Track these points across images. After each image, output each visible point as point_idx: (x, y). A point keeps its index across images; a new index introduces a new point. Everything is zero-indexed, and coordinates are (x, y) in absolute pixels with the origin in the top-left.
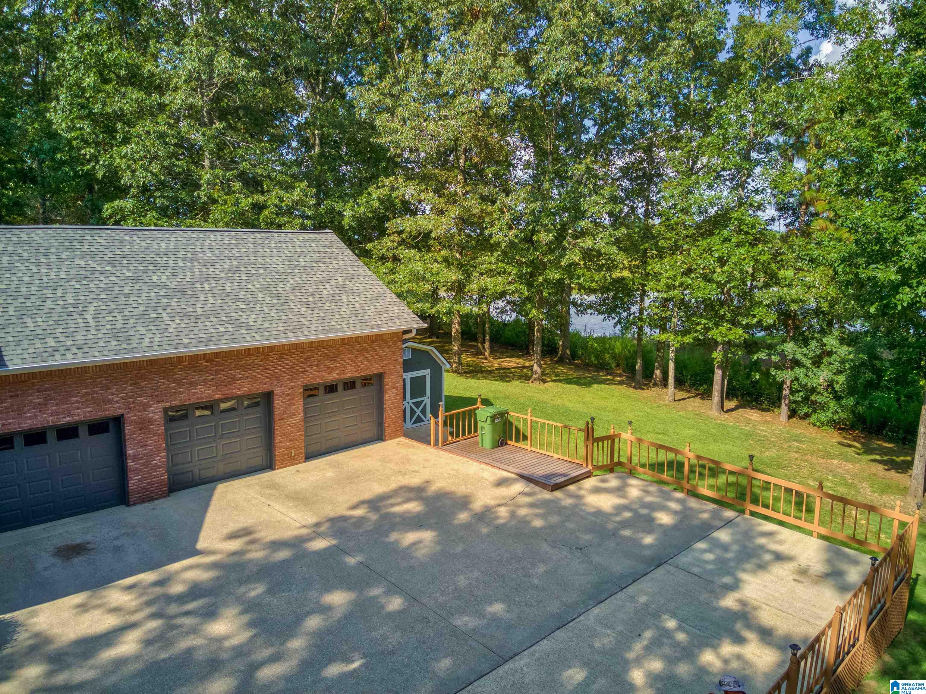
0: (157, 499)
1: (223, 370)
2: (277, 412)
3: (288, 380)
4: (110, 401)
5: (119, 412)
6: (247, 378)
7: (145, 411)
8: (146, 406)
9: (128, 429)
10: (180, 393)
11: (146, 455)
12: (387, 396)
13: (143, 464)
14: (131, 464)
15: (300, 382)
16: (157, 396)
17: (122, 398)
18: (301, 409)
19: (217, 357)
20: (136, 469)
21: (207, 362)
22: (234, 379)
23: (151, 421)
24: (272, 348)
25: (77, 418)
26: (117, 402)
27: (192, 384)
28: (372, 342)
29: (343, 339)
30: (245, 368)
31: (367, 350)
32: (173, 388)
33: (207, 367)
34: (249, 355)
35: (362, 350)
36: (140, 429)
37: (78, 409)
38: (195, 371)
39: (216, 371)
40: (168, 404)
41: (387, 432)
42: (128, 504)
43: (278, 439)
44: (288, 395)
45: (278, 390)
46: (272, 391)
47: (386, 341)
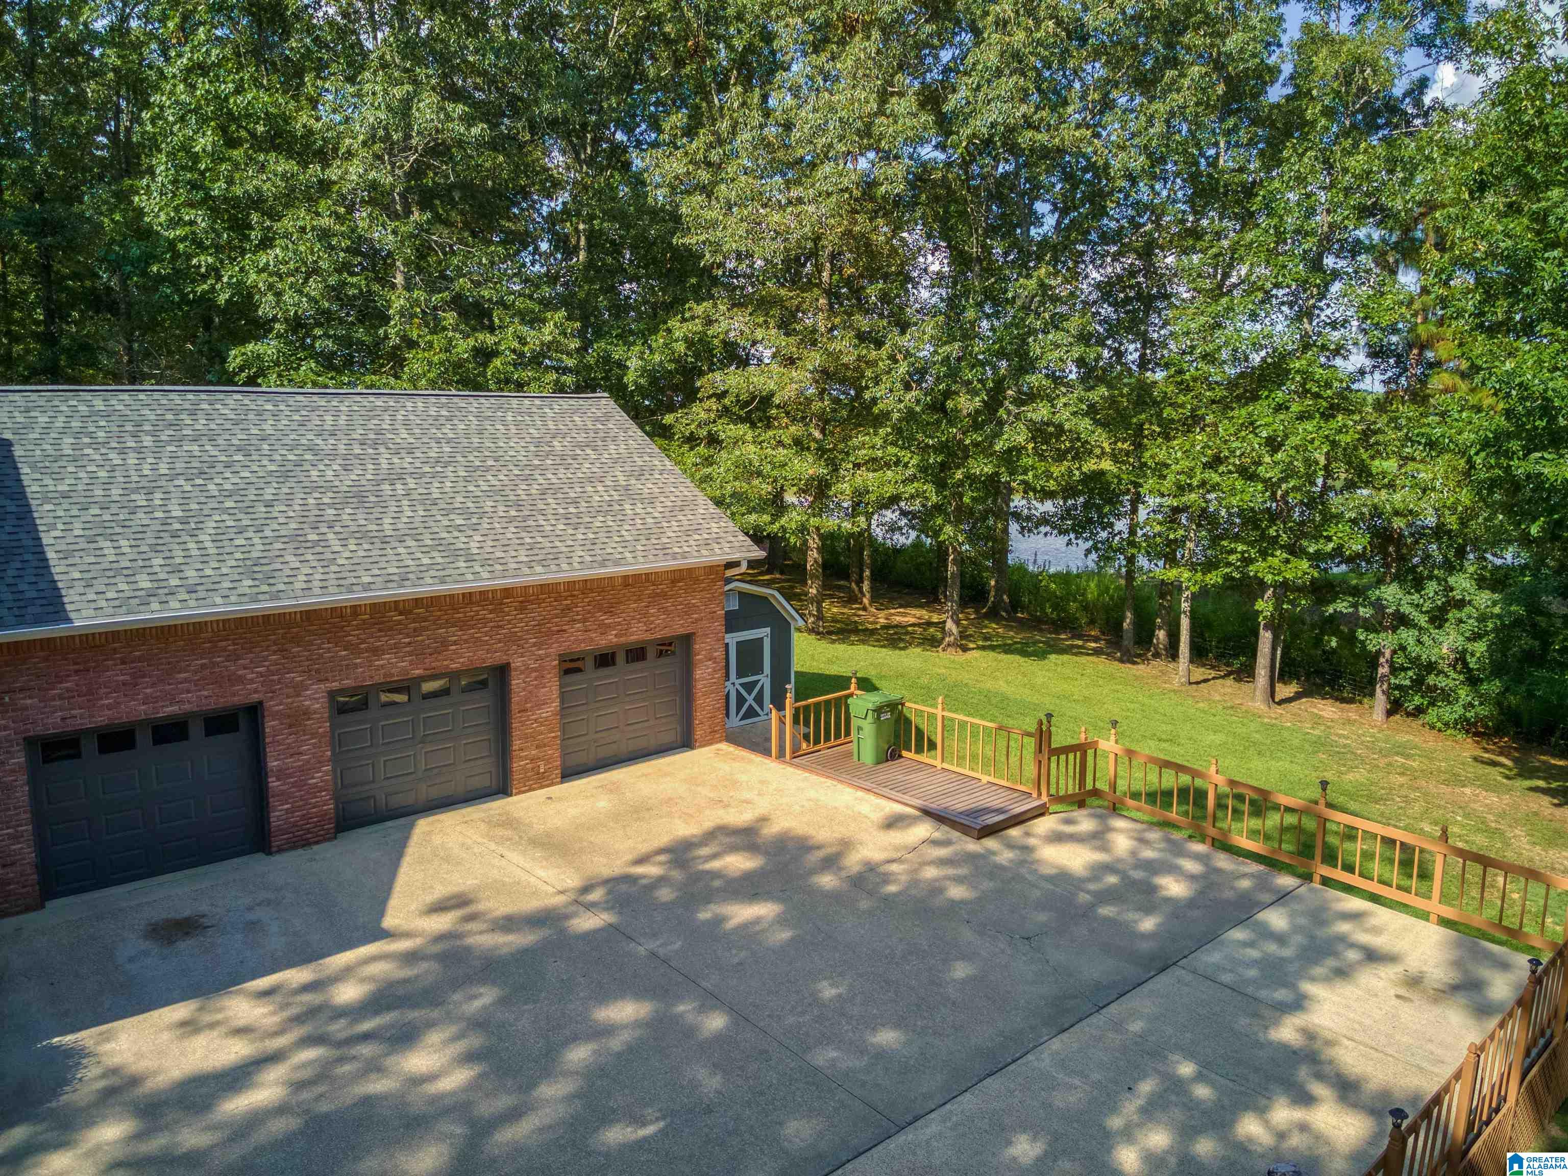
0: (317, 843)
1: (427, 629)
2: (515, 699)
3: (534, 645)
4: (241, 680)
5: (255, 697)
6: (466, 641)
7: (298, 695)
8: (299, 689)
9: (270, 725)
10: (356, 666)
11: (301, 769)
12: (698, 673)
13: (294, 785)
14: (274, 783)
15: (555, 649)
16: (318, 671)
17: (261, 674)
18: (555, 694)
19: (417, 607)
20: (283, 793)
21: (401, 614)
22: (445, 644)
23: (307, 713)
24: (507, 592)
25: (187, 707)
26: (252, 681)
27: (376, 652)
28: (674, 582)
29: (626, 577)
30: (463, 625)
31: (664, 595)
32: (344, 658)
33: (399, 622)
34: (471, 603)
35: (658, 595)
36: (290, 726)
37: (188, 692)
38: (380, 630)
39: (415, 630)
40: (335, 685)
41: (698, 733)
42: (270, 853)
43: (516, 744)
44: (535, 670)
45: (517, 662)
46: (508, 664)
47: (697, 581)
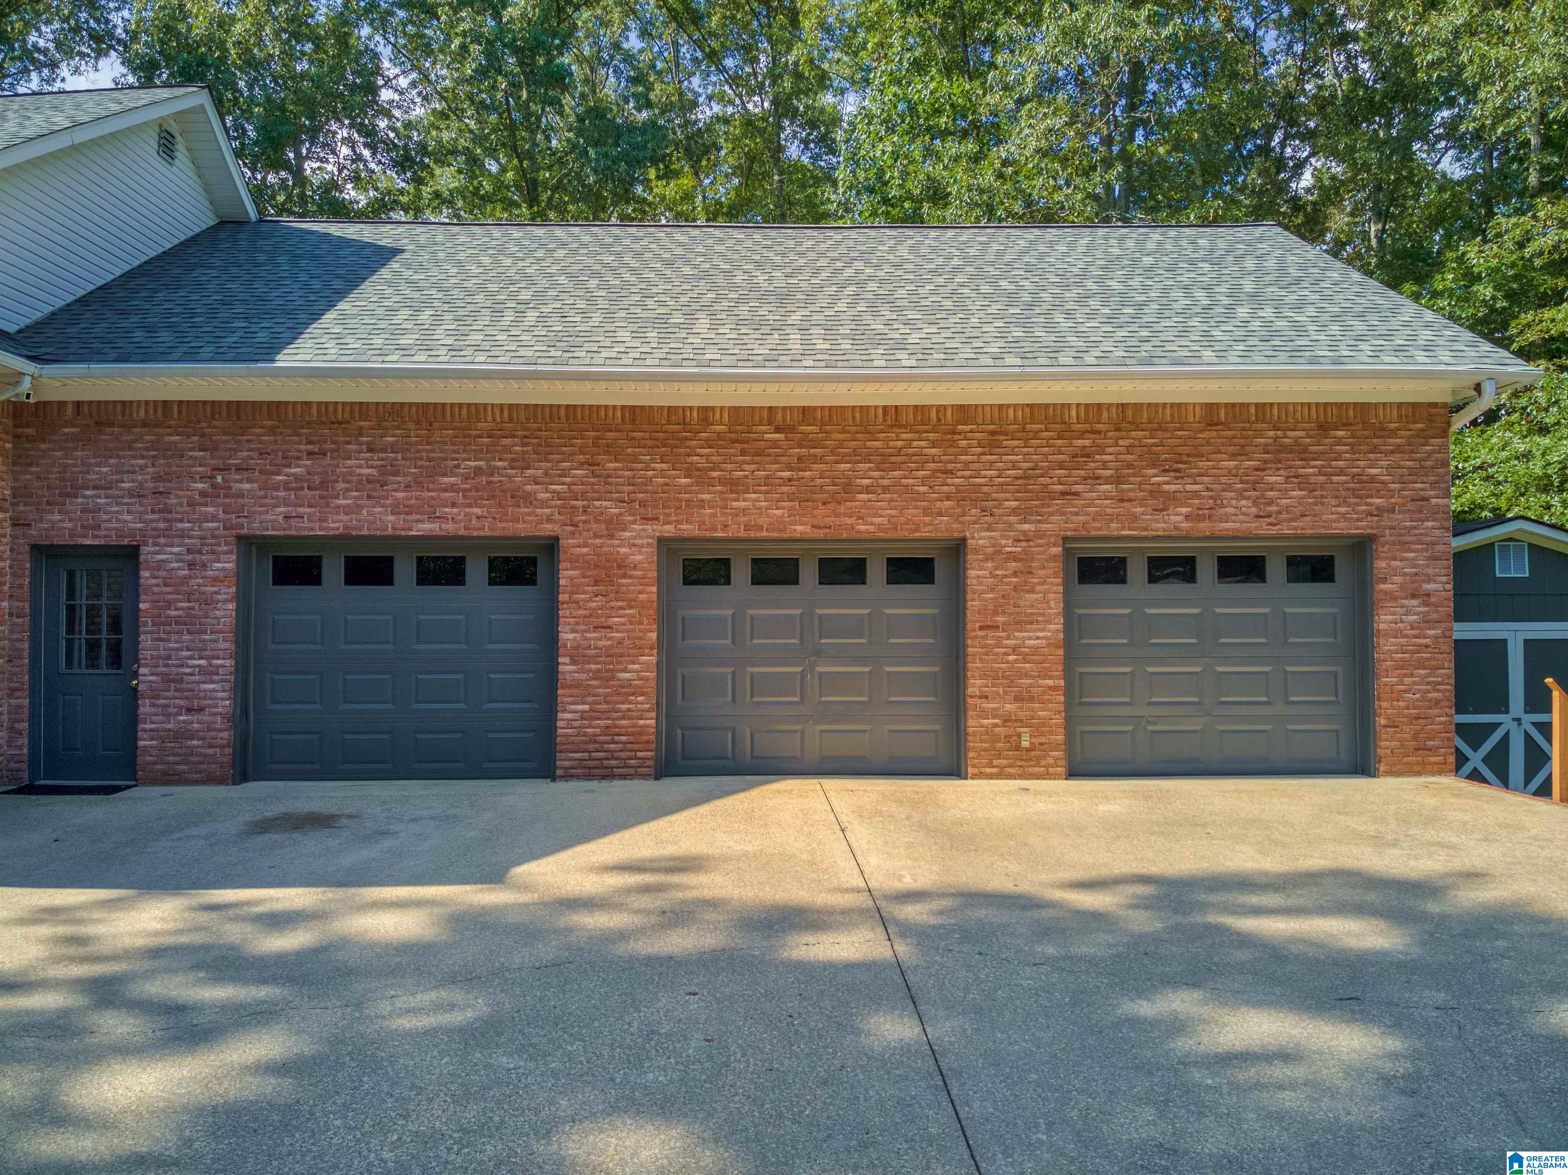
0: (624, 777)
1: (820, 460)
2: (973, 604)
3: (1014, 511)
4: (529, 499)
5: (549, 529)
6: (886, 489)
7: (611, 537)
8: (613, 526)
9: (566, 575)
10: (702, 504)
11: (608, 653)
12: (1384, 620)
13: (596, 675)
14: (566, 667)
15: (1054, 525)
16: (643, 504)
17: (558, 495)
18: (1055, 606)
19: (803, 422)
20: (577, 685)
21: (778, 430)
22: (849, 488)
23: (622, 565)
24: (965, 412)
25: (450, 528)
26: (544, 504)
27: (735, 486)
28: (1324, 427)
29: (1211, 408)
30: (884, 463)
31: (1303, 454)
32: (686, 489)
33: (775, 444)
34: (897, 424)
35: (1283, 449)
36: (597, 582)
37: (454, 505)
38: (743, 453)
39: (800, 459)
40: (669, 530)
41: (1386, 745)
42: (554, 779)
43: (975, 685)
44: (1015, 558)
45: (979, 539)
46: (964, 540)
47: (1382, 431)
